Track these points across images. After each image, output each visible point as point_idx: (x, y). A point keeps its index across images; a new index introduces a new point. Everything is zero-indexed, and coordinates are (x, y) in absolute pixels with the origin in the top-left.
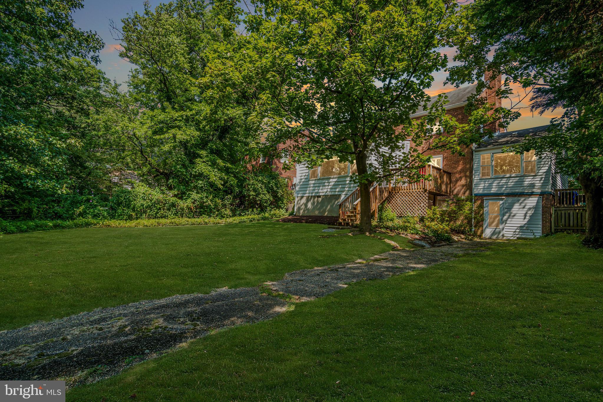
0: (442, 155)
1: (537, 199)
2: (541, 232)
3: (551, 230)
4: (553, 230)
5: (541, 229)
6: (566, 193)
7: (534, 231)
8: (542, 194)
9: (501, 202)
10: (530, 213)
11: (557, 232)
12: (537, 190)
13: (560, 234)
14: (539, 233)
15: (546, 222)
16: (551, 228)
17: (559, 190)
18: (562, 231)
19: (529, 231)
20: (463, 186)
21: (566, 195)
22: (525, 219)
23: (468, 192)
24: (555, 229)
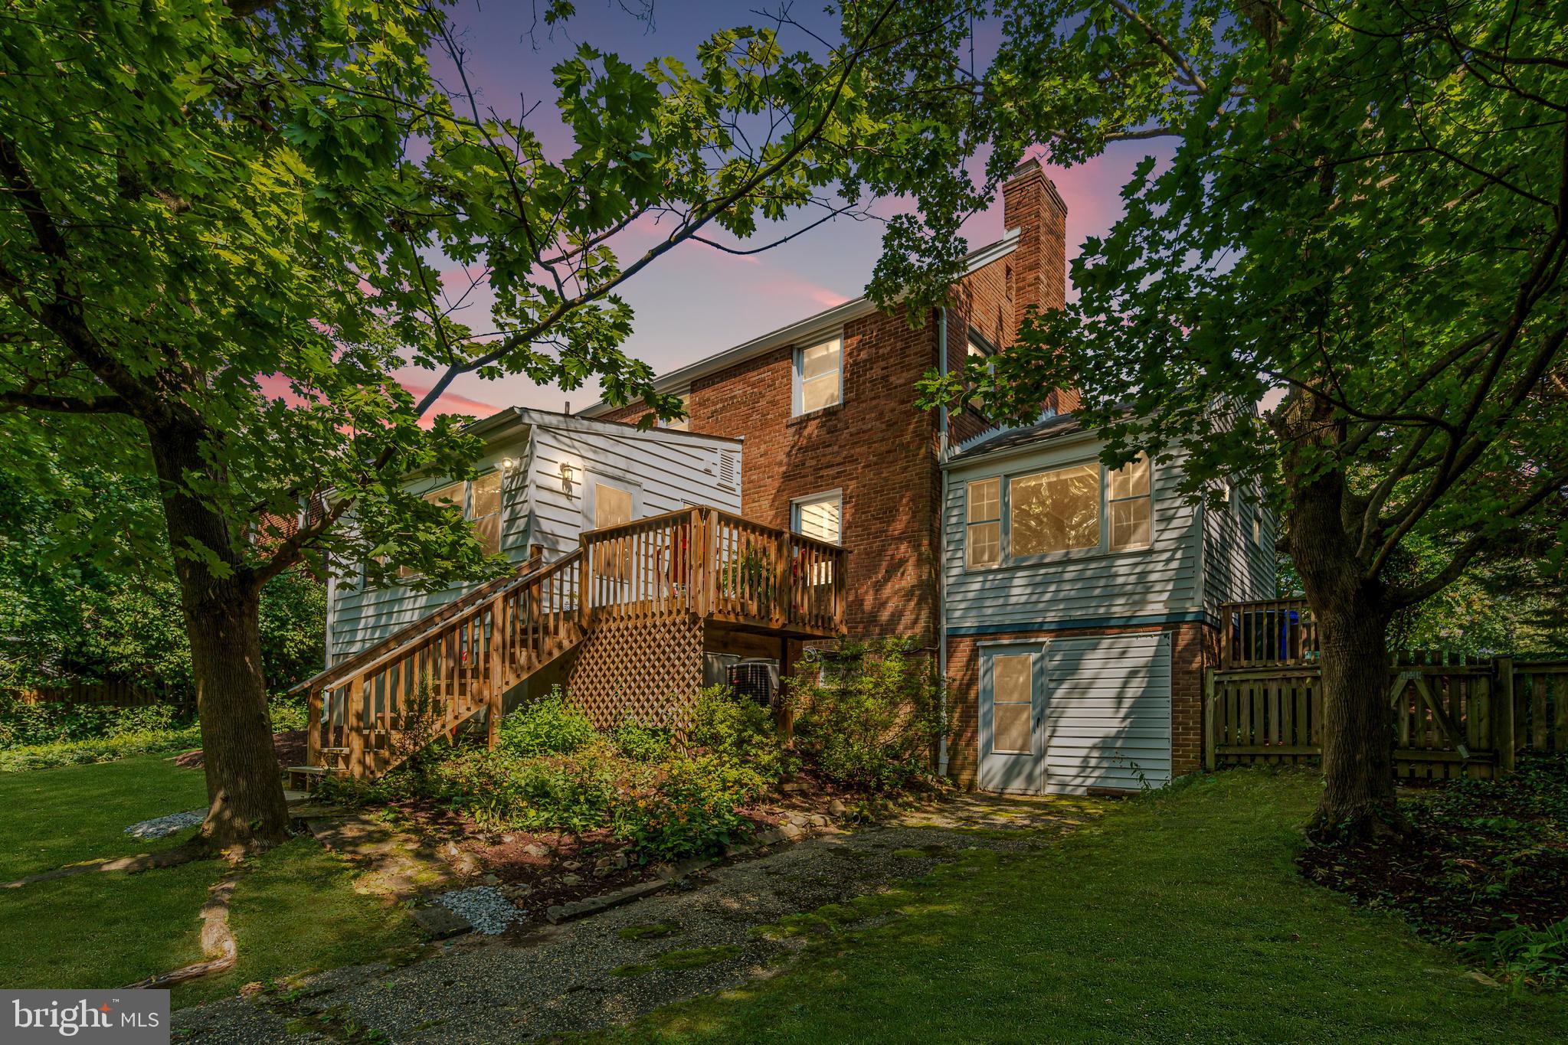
0: (839, 491)
1: (1155, 641)
2: (1168, 766)
3: (1203, 759)
4: (1210, 762)
5: (1168, 755)
6: (1259, 616)
7: (1143, 765)
8: (1172, 623)
9: (1034, 656)
10: (1135, 689)
11: (1226, 767)
12: (1156, 606)
13: (1232, 779)
14: (1159, 774)
15: (1187, 729)
16: (1203, 751)
17: (1235, 606)
18: (1242, 762)
19: (1127, 764)
20: (909, 594)
21: (1259, 623)
22: (1118, 708)
23: (924, 614)
24: (1218, 756)
